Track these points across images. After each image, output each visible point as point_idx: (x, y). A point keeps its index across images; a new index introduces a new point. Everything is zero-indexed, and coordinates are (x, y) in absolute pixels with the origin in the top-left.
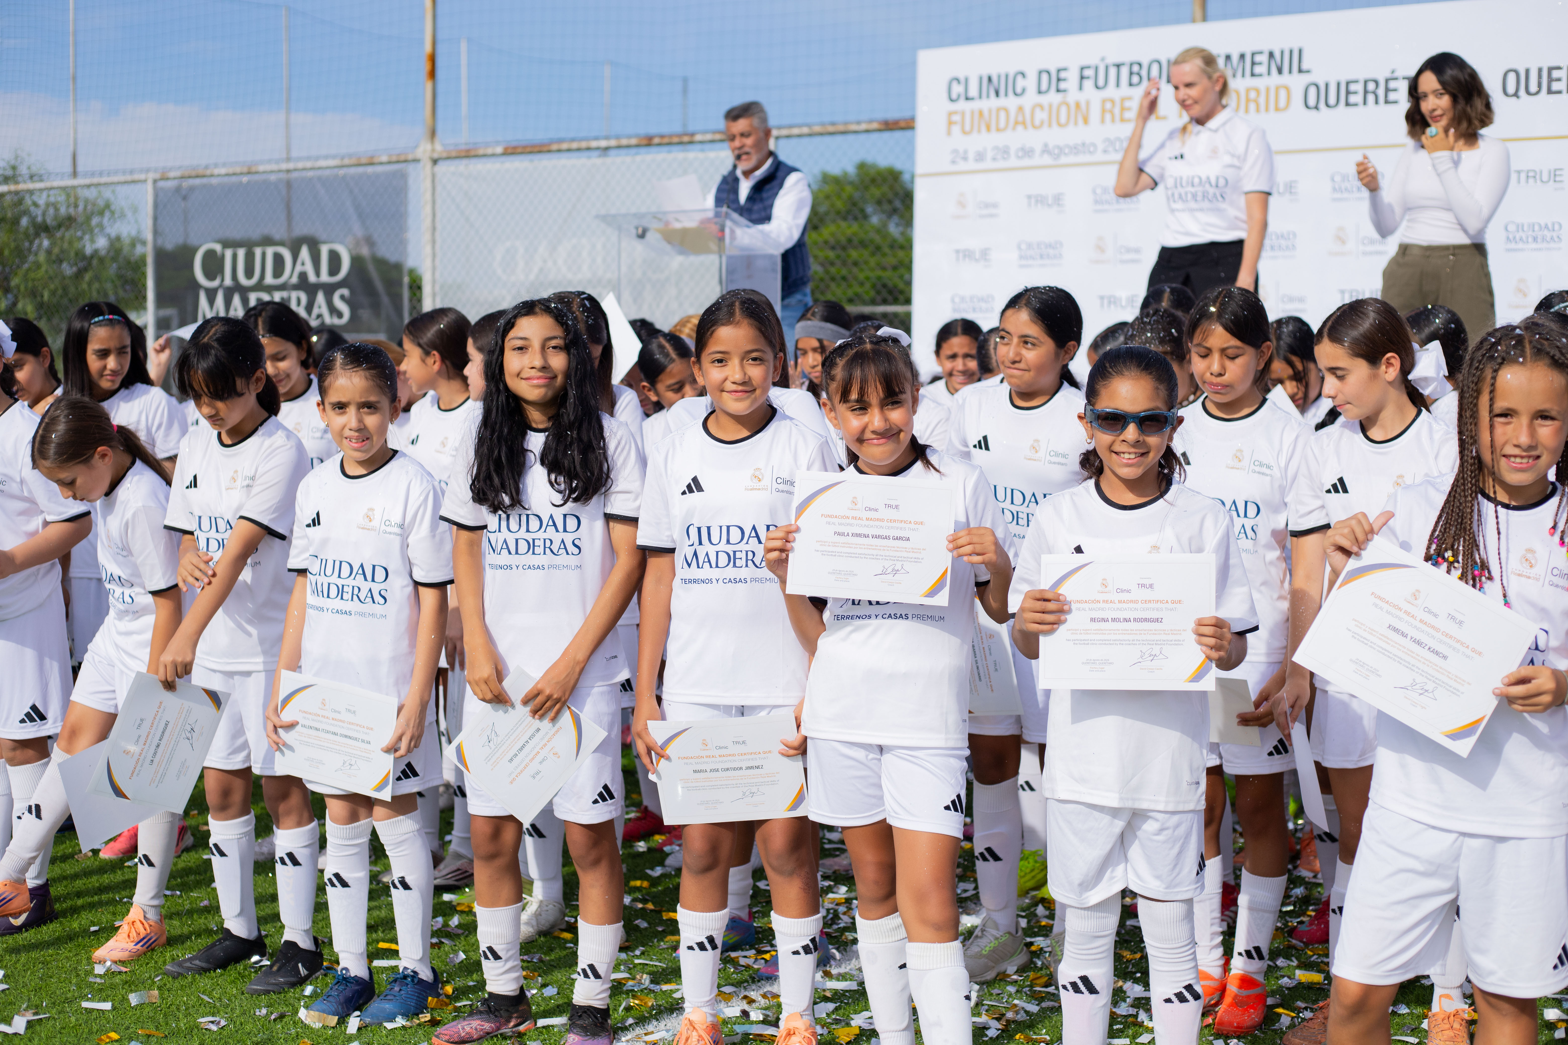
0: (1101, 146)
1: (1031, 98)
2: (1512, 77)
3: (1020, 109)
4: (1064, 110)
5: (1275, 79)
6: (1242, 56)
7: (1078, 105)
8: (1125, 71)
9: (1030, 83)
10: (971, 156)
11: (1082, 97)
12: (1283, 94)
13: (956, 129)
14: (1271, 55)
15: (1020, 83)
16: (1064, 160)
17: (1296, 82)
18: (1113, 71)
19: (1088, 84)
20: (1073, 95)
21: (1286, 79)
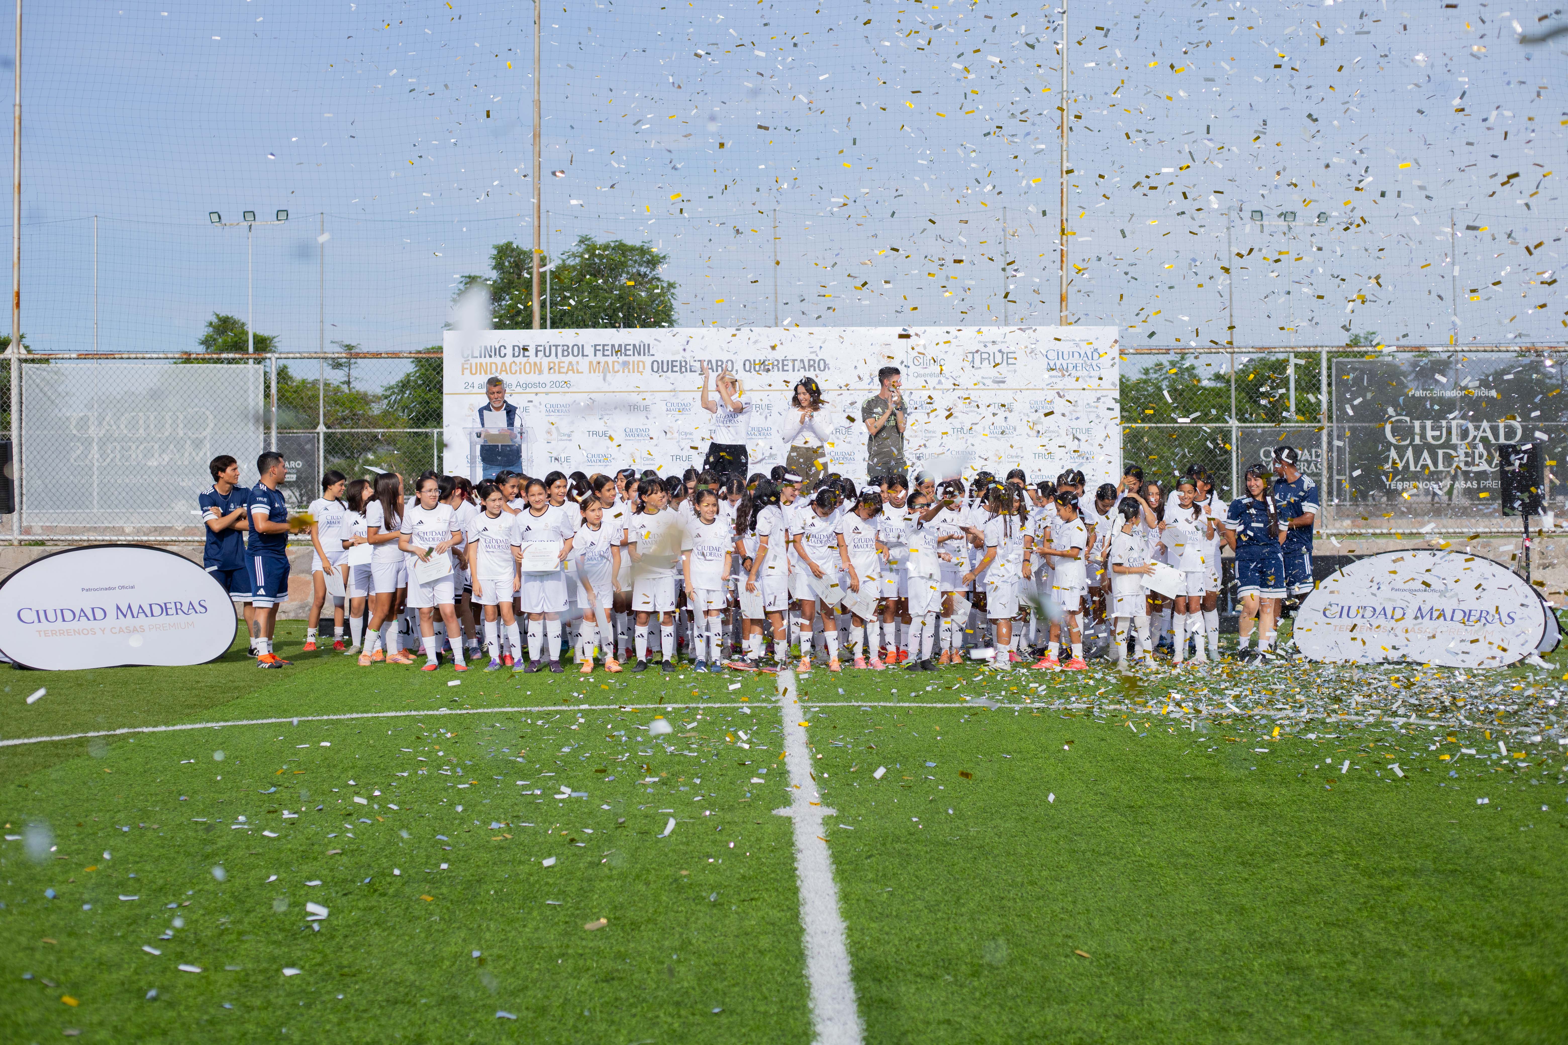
0: (549, 385)
1: (509, 359)
2: (747, 363)
3: (504, 363)
4: (528, 365)
5: (637, 358)
6: (620, 346)
7: (535, 364)
8: (560, 349)
9: (509, 351)
10: (476, 385)
11: (538, 360)
12: (641, 364)
13: (467, 372)
14: (634, 346)
15: (503, 352)
16: (528, 390)
17: (648, 360)
18: (553, 349)
19: (540, 354)
20: (533, 359)
21: (642, 358)
